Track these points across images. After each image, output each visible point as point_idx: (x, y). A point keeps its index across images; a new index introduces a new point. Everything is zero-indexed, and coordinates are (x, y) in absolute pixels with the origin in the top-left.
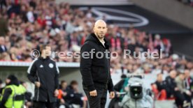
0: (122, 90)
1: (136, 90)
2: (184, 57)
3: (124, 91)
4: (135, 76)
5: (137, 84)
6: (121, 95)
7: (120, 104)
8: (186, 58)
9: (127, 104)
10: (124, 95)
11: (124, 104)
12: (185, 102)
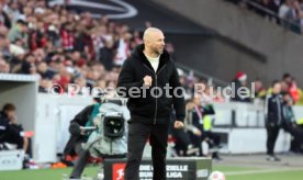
0: (88, 123)
1: (112, 123)
2: (192, 73)
3: (92, 124)
4: (111, 101)
5: (114, 114)
6: (87, 131)
7: (84, 146)
8: (195, 75)
9: (96, 146)
10: (92, 131)
11: (91, 145)
12: (190, 146)
